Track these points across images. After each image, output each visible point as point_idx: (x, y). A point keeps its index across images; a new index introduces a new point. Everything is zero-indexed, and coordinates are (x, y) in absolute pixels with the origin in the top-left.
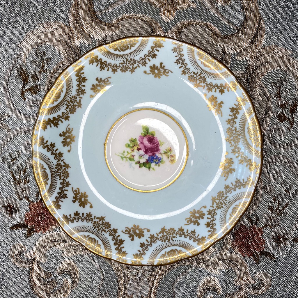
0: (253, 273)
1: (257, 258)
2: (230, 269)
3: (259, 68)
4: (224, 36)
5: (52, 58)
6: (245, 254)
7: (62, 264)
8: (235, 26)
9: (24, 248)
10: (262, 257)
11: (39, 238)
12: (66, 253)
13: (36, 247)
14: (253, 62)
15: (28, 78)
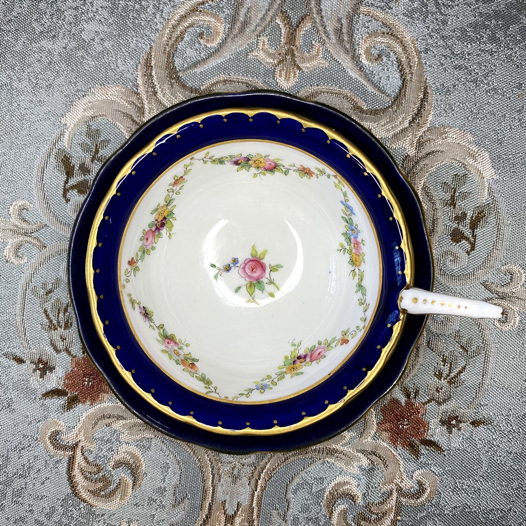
0: (409, 472)
1: (416, 451)
2: (374, 466)
3: (423, 161)
4: (371, 112)
5: (110, 140)
6: (397, 444)
7: (119, 453)
8: (388, 96)
9: (62, 425)
10: (423, 450)
11: (85, 411)
12: (125, 435)
13: (79, 425)
14: (415, 152)
15: (74, 169)
